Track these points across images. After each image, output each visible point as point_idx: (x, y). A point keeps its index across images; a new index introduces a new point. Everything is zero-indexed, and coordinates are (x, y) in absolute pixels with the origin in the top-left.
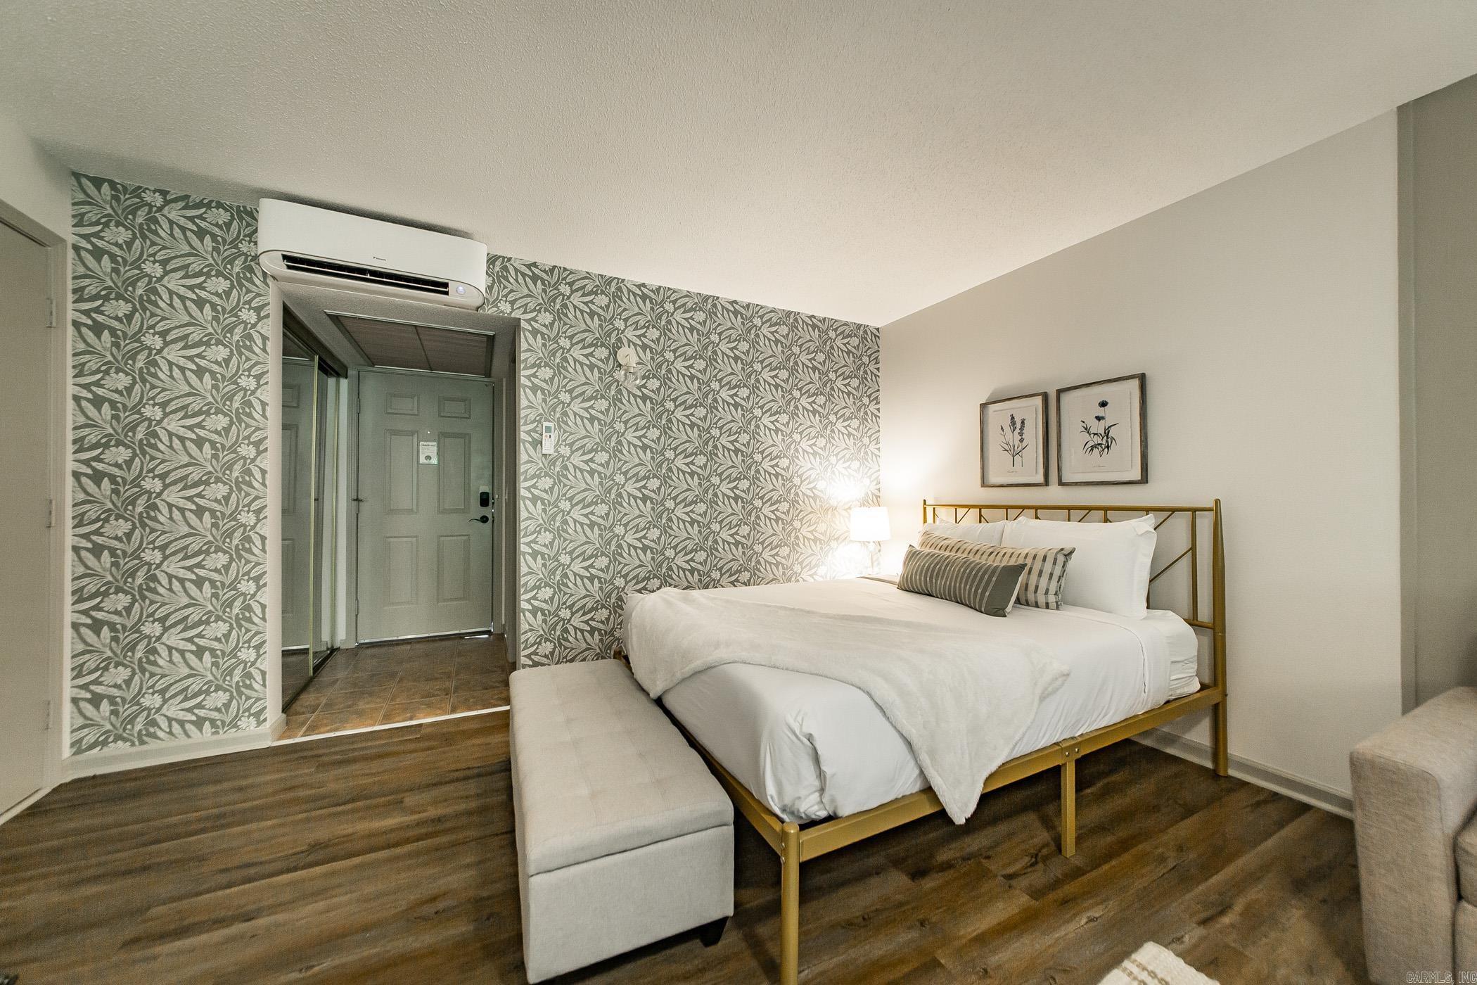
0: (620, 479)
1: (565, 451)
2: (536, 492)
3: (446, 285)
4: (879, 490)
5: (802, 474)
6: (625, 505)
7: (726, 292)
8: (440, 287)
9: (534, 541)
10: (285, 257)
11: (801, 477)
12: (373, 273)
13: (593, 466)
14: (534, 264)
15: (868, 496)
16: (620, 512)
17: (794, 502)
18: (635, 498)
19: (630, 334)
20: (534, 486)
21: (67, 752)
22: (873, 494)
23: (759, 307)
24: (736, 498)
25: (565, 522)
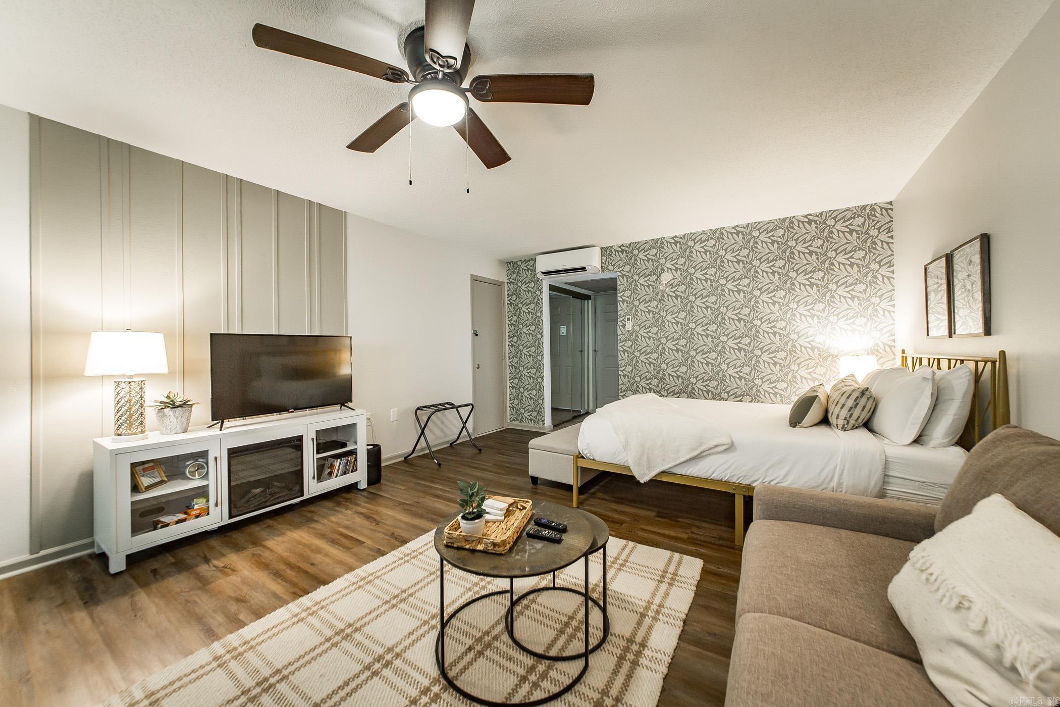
0: (664, 340)
1: (637, 328)
2: (625, 348)
3: (585, 268)
4: (894, 341)
5: (799, 332)
6: (667, 354)
7: (728, 222)
8: (583, 269)
9: (624, 370)
10: (543, 273)
11: (798, 333)
12: (565, 270)
13: (650, 334)
14: (622, 245)
15: (878, 346)
16: (664, 357)
17: (792, 352)
18: (672, 350)
19: (668, 265)
20: (624, 345)
21: (509, 421)
22: (885, 344)
23: (756, 224)
24: (740, 349)
25: (637, 362)
